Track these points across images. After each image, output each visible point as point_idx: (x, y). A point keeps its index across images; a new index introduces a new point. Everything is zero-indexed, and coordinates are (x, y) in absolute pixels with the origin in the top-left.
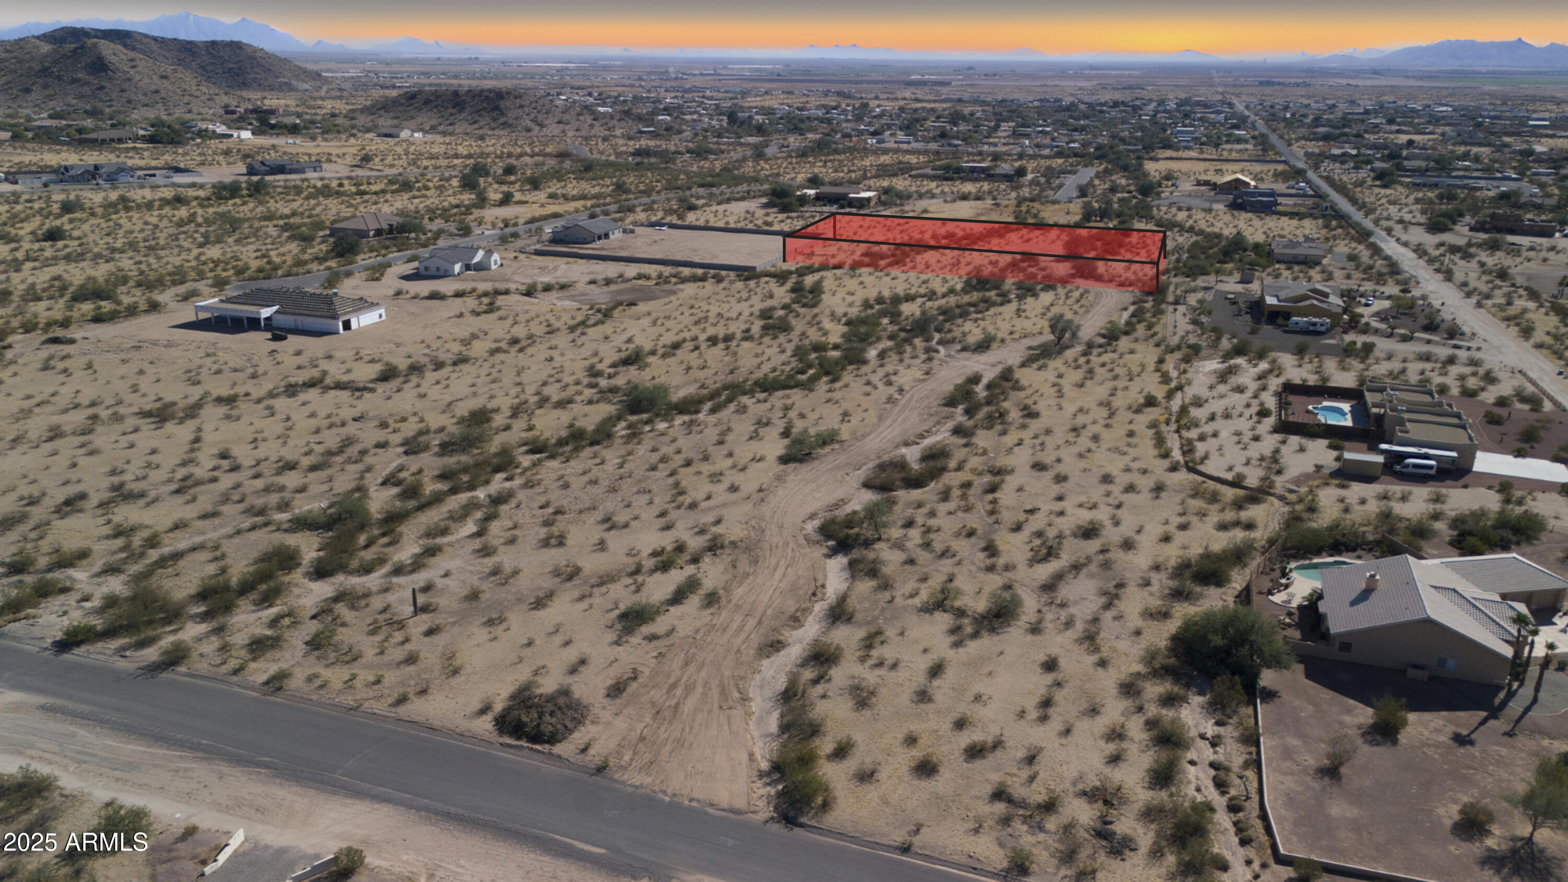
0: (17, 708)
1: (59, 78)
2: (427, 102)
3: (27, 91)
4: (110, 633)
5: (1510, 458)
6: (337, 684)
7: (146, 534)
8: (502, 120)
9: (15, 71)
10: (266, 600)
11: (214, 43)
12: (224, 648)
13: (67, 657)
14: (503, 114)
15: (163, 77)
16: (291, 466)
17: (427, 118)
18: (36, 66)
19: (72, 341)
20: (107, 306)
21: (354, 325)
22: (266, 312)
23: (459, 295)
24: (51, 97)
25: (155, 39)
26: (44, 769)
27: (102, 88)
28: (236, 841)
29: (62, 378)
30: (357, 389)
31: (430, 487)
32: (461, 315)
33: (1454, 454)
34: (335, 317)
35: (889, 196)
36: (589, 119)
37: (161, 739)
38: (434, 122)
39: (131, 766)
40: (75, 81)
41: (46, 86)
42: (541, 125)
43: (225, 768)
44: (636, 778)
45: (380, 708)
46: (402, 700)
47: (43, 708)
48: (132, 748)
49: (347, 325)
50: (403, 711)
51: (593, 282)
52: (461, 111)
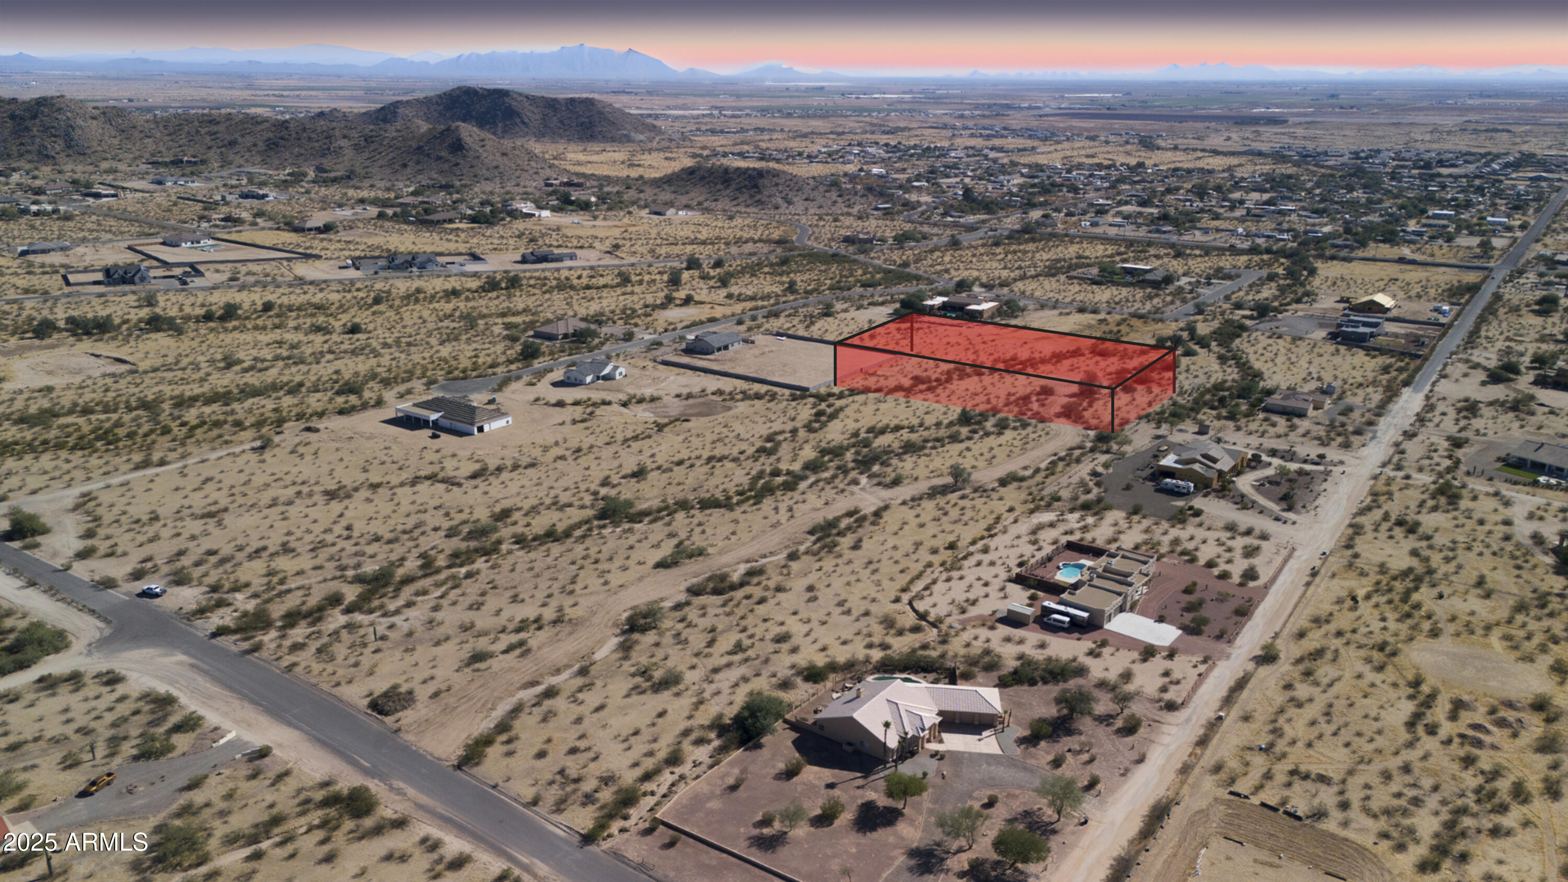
0: (180, 663)
1: (428, 155)
2: (702, 178)
3: (405, 166)
4: (235, 632)
5: (1150, 622)
6: (316, 672)
7: (281, 576)
8: (758, 197)
9: (399, 148)
10: (312, 624)
11: (572, 101)
12: (279, 646)
13: (214, 641)
14: (759, 192)
15: (504, 154)
16: (377, 539)
17: (697, 194)
18: (414, 144)
19: (317, 430)
20: (353, 399)
21: (486, 428)
22: (434, 416)
23: (576, 403)
24: (420, 172)
25: (527, 97)
26: (175, 692)
27: (457, 164)
28: (229, 737)
29: (298, 460)
30: (451, 482)
31: (441, 561)
32: (563, 423)
33: (1085, 615)
34: (472, 424)
35: (1009, 308)
36: (834, 195)
37: (230, 688)
38: (701, 199)
39: (210, 697)
40: (439, 158)
41: (418, 163)
42: (790, 203)
43: (246, 704)
44: (410, 738)
45: (325, 687)
46: (338, 684)
47: (192, 665)
48: (214, 689)
49: (481, 429)
50: (335, 691)
51: (678, 396)
52: (727, 187)
